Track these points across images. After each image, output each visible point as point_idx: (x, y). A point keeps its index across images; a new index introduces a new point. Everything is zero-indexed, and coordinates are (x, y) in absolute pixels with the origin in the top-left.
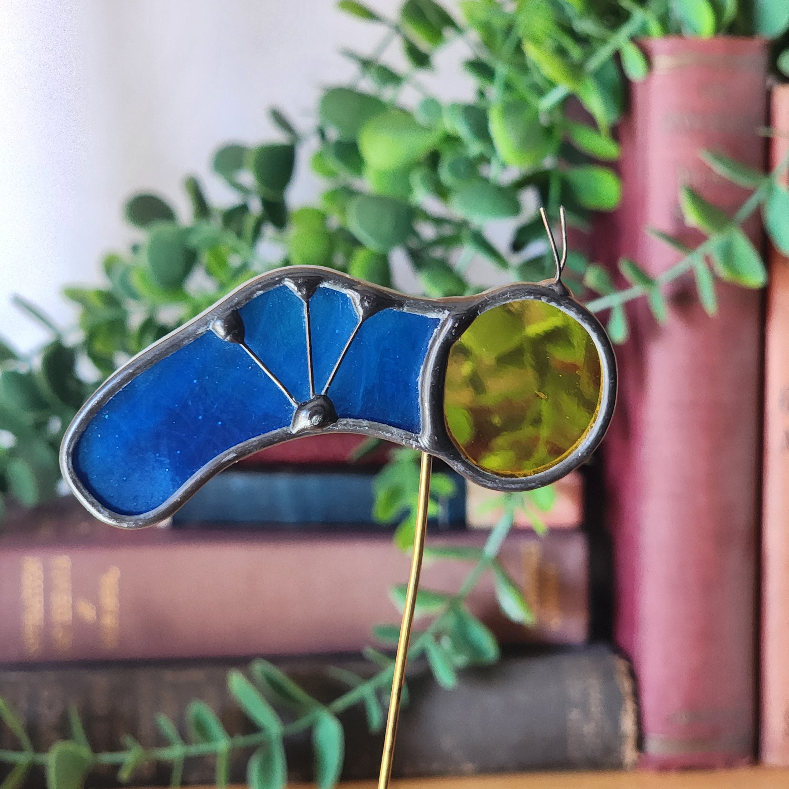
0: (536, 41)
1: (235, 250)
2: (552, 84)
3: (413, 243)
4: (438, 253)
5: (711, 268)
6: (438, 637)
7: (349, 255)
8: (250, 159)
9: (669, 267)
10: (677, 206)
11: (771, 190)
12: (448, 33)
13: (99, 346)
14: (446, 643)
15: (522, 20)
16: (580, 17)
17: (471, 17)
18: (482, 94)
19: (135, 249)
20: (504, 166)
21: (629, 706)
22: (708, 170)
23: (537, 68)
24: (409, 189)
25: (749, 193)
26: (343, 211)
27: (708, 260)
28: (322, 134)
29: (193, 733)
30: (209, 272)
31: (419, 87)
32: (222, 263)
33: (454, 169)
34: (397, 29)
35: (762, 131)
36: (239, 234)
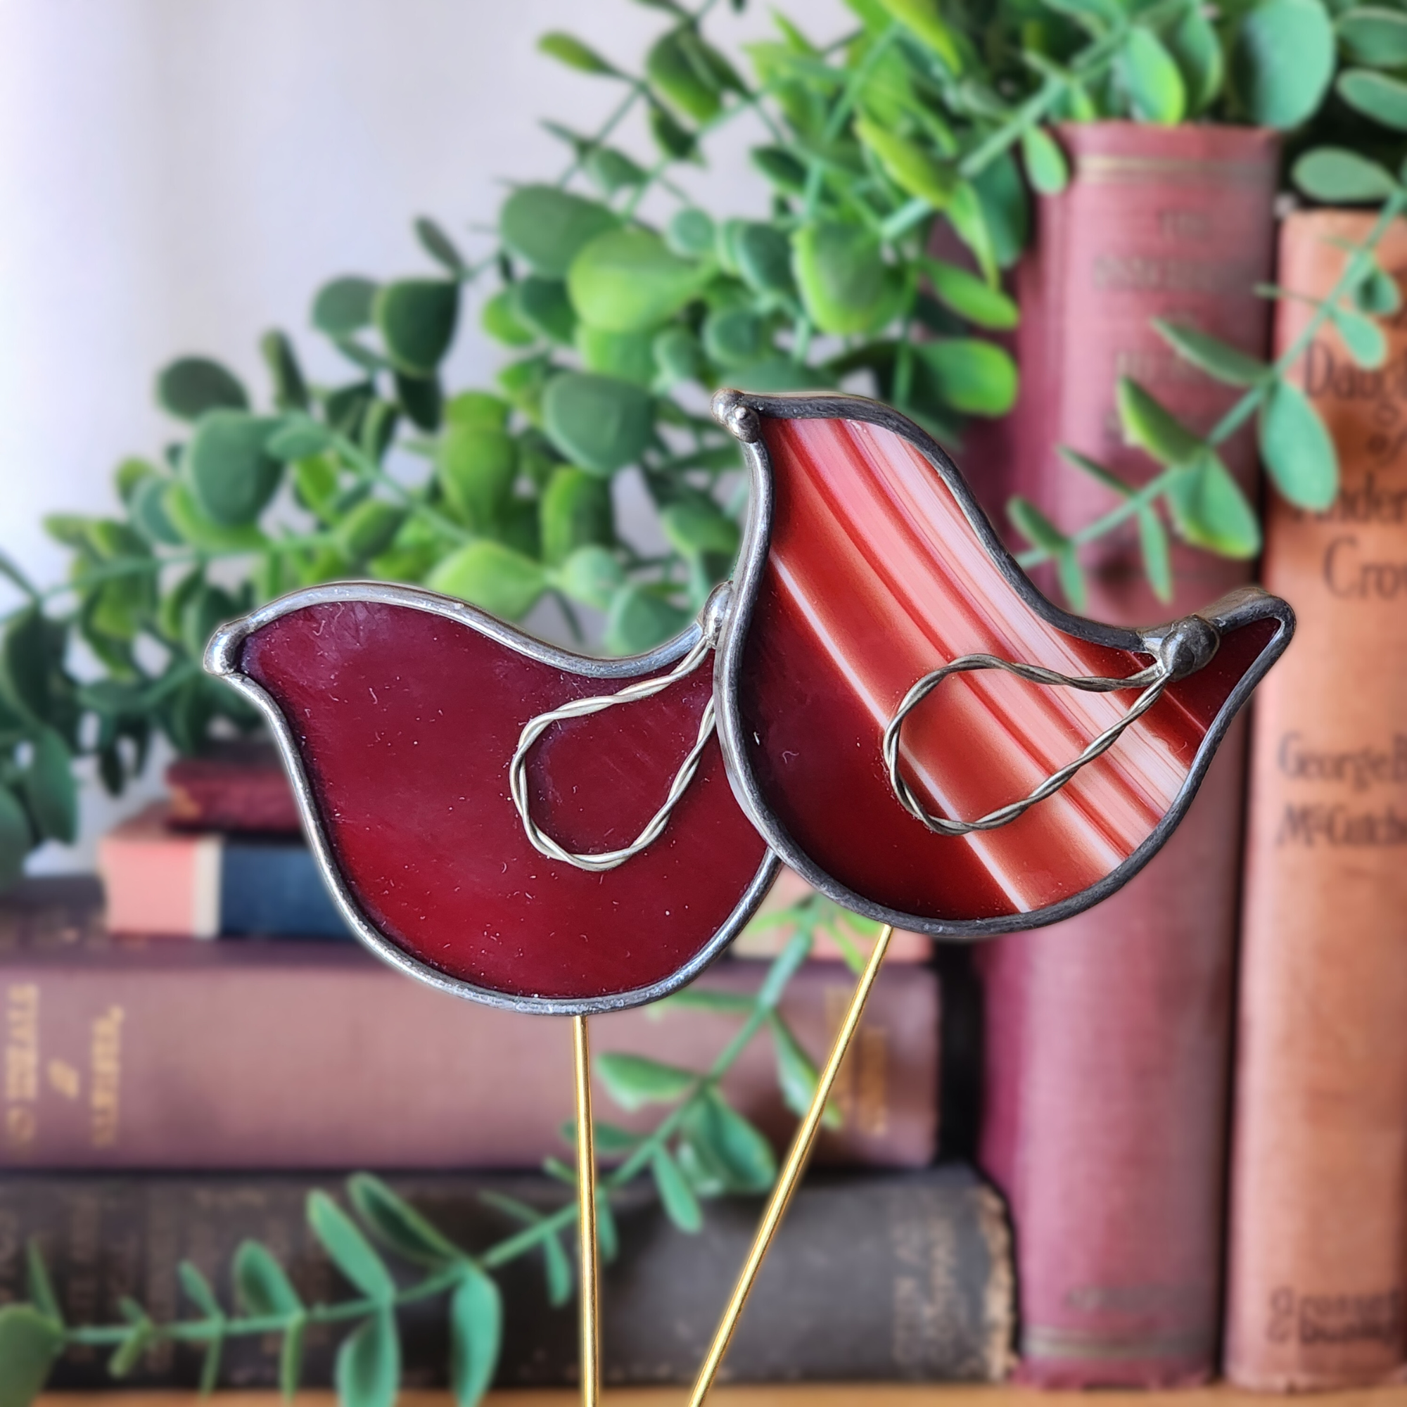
0: (877, 120)
1: (347, 464)
2: (904, 196)
3: (654, 459)
4: (698, 479)
5: (1166, 522)
6: (672, 1144)
7: (542, 480)
8: (378, 306)
9: (1096, 517)
10: (1109, 412)
11: (1273, 390)
12: (730, 99)
13: (104, 621)
14: (687, 1154)
15: (856, 81)
16: (959, 80)
17: (770, 72)
18: (782, 207)
19: (174, 453)
20: (815, 332)
21: (1002, 1275)
22: (1166, 353)
23: (879, 164)
24: (651, 368)
25: (1235, 394)
26: (535, 400)
27: (1160, 505)
28: (506, 268)
29: (241, 1297)
30: (301, 501)
31: (674, 190)
32: (324, 483)
33: (727, 336)
34: (642, 88)
35: (1263, 290)
36: (355, 437)
